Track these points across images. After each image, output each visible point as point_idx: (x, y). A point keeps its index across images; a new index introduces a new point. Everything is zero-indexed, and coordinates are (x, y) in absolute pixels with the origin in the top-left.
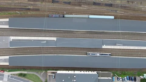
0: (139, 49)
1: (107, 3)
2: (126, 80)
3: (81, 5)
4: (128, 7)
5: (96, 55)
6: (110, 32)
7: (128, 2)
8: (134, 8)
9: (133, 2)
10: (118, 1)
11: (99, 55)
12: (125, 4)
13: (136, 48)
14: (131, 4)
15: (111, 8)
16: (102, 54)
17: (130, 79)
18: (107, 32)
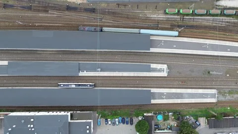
0: (136, 75)
1: (88, 7)
2: (117, 123)
3: (47, 11)
4: (119, 14)
5: (70, 87)
6: (92, 51)
7: (118, 5)
8: (127, 15)
9: (125, 5)
10: (103, 5)
11: (75, 86)
12: (113, 8)
13: (132, 74)
14: (123, 8)
15: (93, 14)
16: (79, 85)
17: (123, 121)
18: (89, 52)
